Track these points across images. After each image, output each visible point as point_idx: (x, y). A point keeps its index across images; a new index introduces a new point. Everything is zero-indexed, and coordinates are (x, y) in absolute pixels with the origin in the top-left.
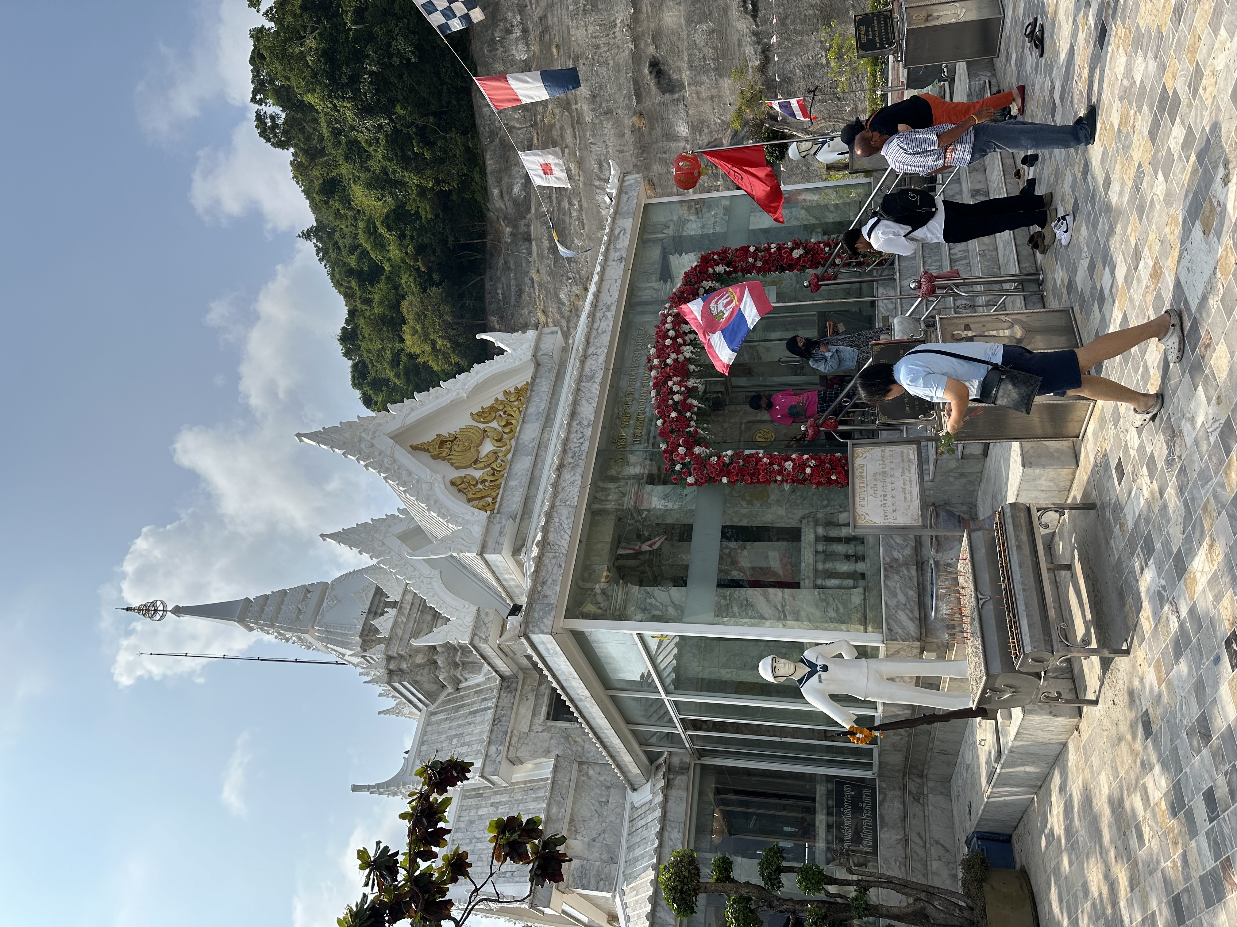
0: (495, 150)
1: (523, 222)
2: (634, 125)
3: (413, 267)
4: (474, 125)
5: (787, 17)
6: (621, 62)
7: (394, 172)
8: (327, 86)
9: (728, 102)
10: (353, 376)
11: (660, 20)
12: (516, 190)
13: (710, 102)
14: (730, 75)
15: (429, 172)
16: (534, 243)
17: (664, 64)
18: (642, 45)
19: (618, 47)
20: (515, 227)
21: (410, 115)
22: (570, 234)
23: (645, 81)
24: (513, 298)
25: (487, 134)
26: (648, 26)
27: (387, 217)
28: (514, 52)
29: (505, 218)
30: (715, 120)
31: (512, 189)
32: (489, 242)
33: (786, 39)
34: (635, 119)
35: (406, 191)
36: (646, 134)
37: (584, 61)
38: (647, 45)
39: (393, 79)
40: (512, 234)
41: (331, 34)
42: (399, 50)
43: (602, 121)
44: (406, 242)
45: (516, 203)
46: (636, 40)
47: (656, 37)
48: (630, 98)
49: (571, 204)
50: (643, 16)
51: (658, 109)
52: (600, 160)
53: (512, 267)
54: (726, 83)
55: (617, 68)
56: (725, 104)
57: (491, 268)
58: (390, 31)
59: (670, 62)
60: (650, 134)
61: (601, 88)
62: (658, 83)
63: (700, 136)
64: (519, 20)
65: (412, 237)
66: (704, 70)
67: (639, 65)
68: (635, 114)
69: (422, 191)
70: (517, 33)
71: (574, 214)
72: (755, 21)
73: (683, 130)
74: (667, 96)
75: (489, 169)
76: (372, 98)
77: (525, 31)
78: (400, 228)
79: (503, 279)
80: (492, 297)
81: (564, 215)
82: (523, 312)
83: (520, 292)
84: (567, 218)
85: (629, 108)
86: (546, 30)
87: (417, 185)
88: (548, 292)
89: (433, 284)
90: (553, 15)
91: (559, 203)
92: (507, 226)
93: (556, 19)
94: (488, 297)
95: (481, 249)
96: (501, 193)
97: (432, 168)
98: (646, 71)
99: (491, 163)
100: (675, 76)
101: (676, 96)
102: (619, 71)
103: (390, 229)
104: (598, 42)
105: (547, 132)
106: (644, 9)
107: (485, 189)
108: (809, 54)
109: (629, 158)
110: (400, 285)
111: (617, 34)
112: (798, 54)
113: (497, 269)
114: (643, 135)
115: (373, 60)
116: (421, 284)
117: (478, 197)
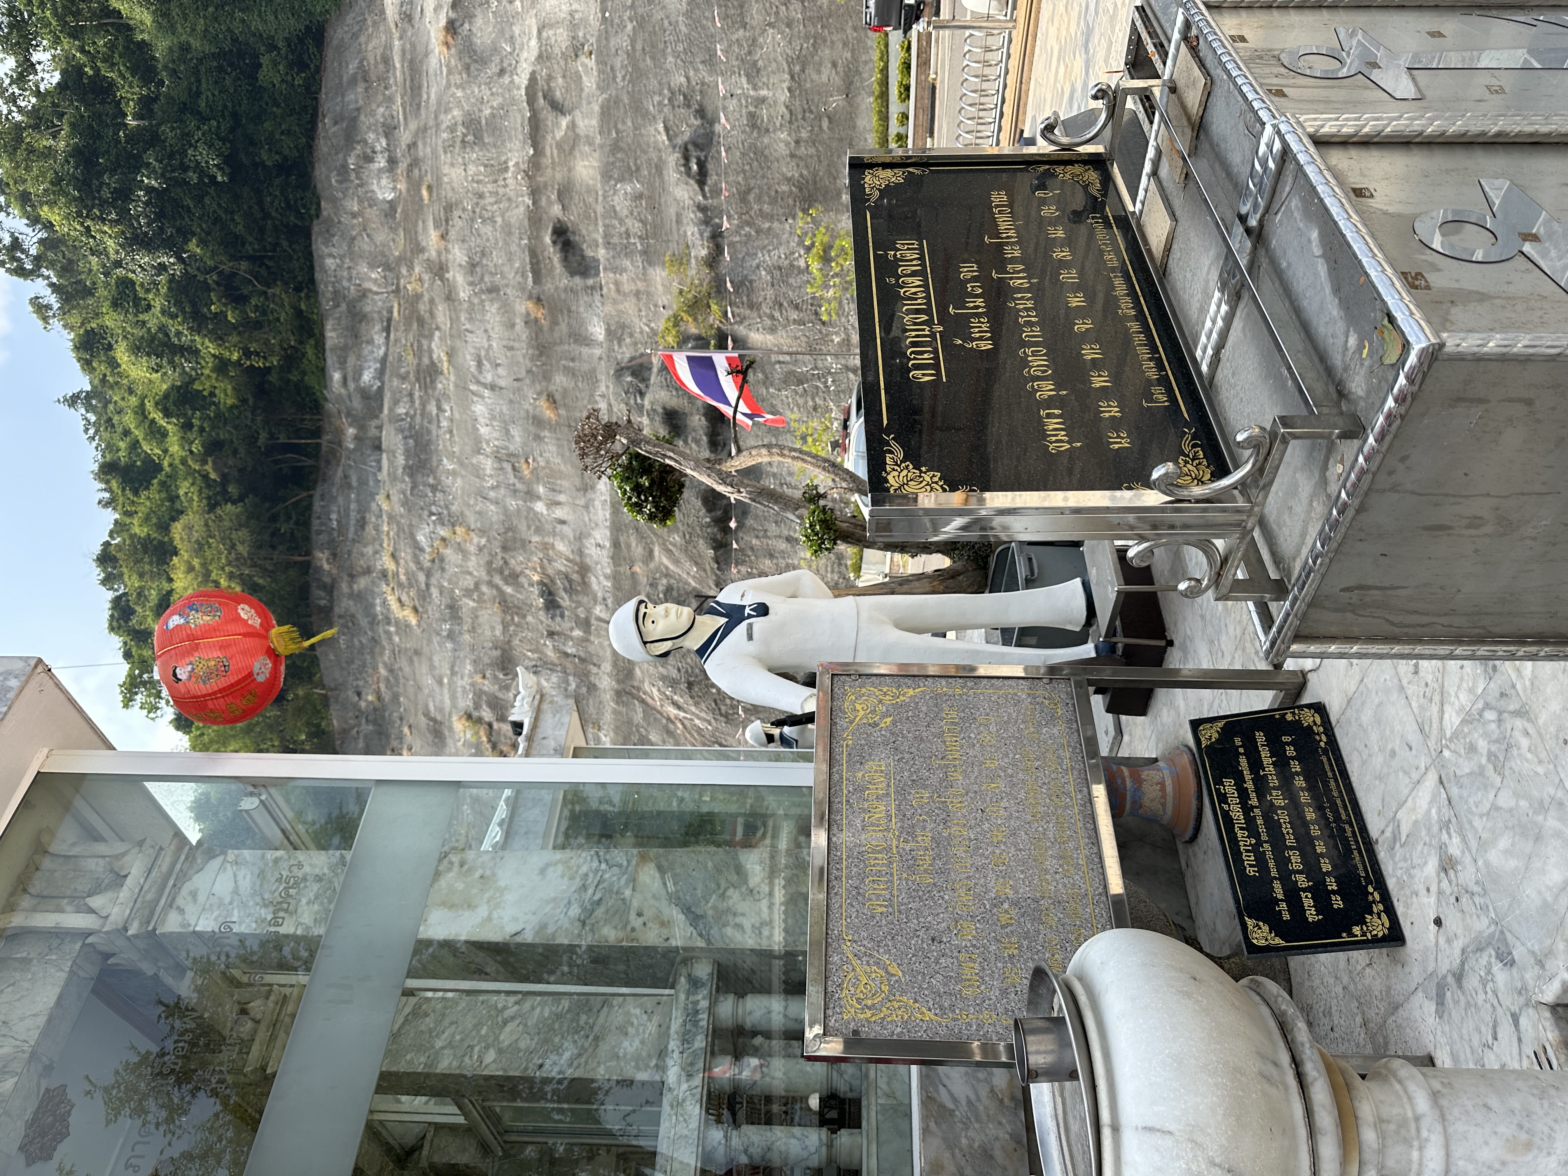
0: (339, 319)
1: (374, 423)
2: (528, 314)
3: (199, 472)
4: (312, 281)
5: (749, 190)
6: (513, 221)
7: (179, 334)
8: (75, 199)
9: (660, 303)
10: (112, 616)
11: (570, 170)
12: (367, 377)
13: (634, 300)
14: (664, 264)
15: (234, 338)
16: (384, 456)
17: (574, 233)
18: (543, 202)
19: (509, 199)
20: (362, 428)
21: (212, 257)
22: (437, 450)
23: (546, 254)
24: (352, 529)
25: (329, 295)
26: (552, 175)
27: (166, 396)
28: (375, 187)
29: (348, 415)
30: (640, 326)
31: (360, 375)
32: (324, 444)
33: (748, 224)
34: (530, 305)
35: (198, 363)
36: (545, 329)
37: (460, 213)
38: (550, 203)
39: (189, 202)
40: (357, 438)
41: (90, 126)
42: (198, 163)
43: (483, 301)
44: (191, 436)
45: (365, 394)
46: (535, 193)
47: (565, 193)
48: (524, 275)
49: (440, 408)
50: (546, 161)
51: (563, 296)
52: (479, 356)
53: (354, 483)
54: (659, 275)
55: (507, 230)
56: (656, 306)
57: (324, 481)
58: (188, 134)
59: (584, 232)
60: (551, 330)
61: (483, 254)
62: (565, 260)
63: (620, 346)
64: (384, 144)
65: (202, 430)
66: (627, 251)
67: (538, 229)
68: (530, 297)
69: (222, 366)
70: (381, 162)
71: (444, 424)
72: (702, 190)
73: (598, 331)
74: (577, 280)
75: (329, 344)
76: (149, 225)
77: (392, 162)
78: (185, 415)
79: (340, 500)
80: (322, 524)
81: (430, 422)
82: (365, 550)
83: (362, 523)
84: (433, 428)
85: (522, 288)
86: (415, 163)
87: (214, 356)
88: (400, 529)
89: (229, 499)
90: (425, 144)
91: (423, 405)
92: (350, 425)
93: (428, 150)
94: (315, 523)
95: (315, 452)
96: (345, 379)
97: (239, 333)
98: (548, 240)
99: (332, 336)
100: (589, 253)
101: (590, 282)
102: (510, 234)
103: (167, 414)
104: (482, 188)
105: (412, 305)
106: (548, 151)
107: (322, 372)
108: (782, 250)
109: (521, 359)
110: (178, 497)
111: (510, 181)
112: (764, 247)
113: (333, 485)
114: (541, 329)
115: (154, 171)
116: (209, 498)
117: (310, 380)
